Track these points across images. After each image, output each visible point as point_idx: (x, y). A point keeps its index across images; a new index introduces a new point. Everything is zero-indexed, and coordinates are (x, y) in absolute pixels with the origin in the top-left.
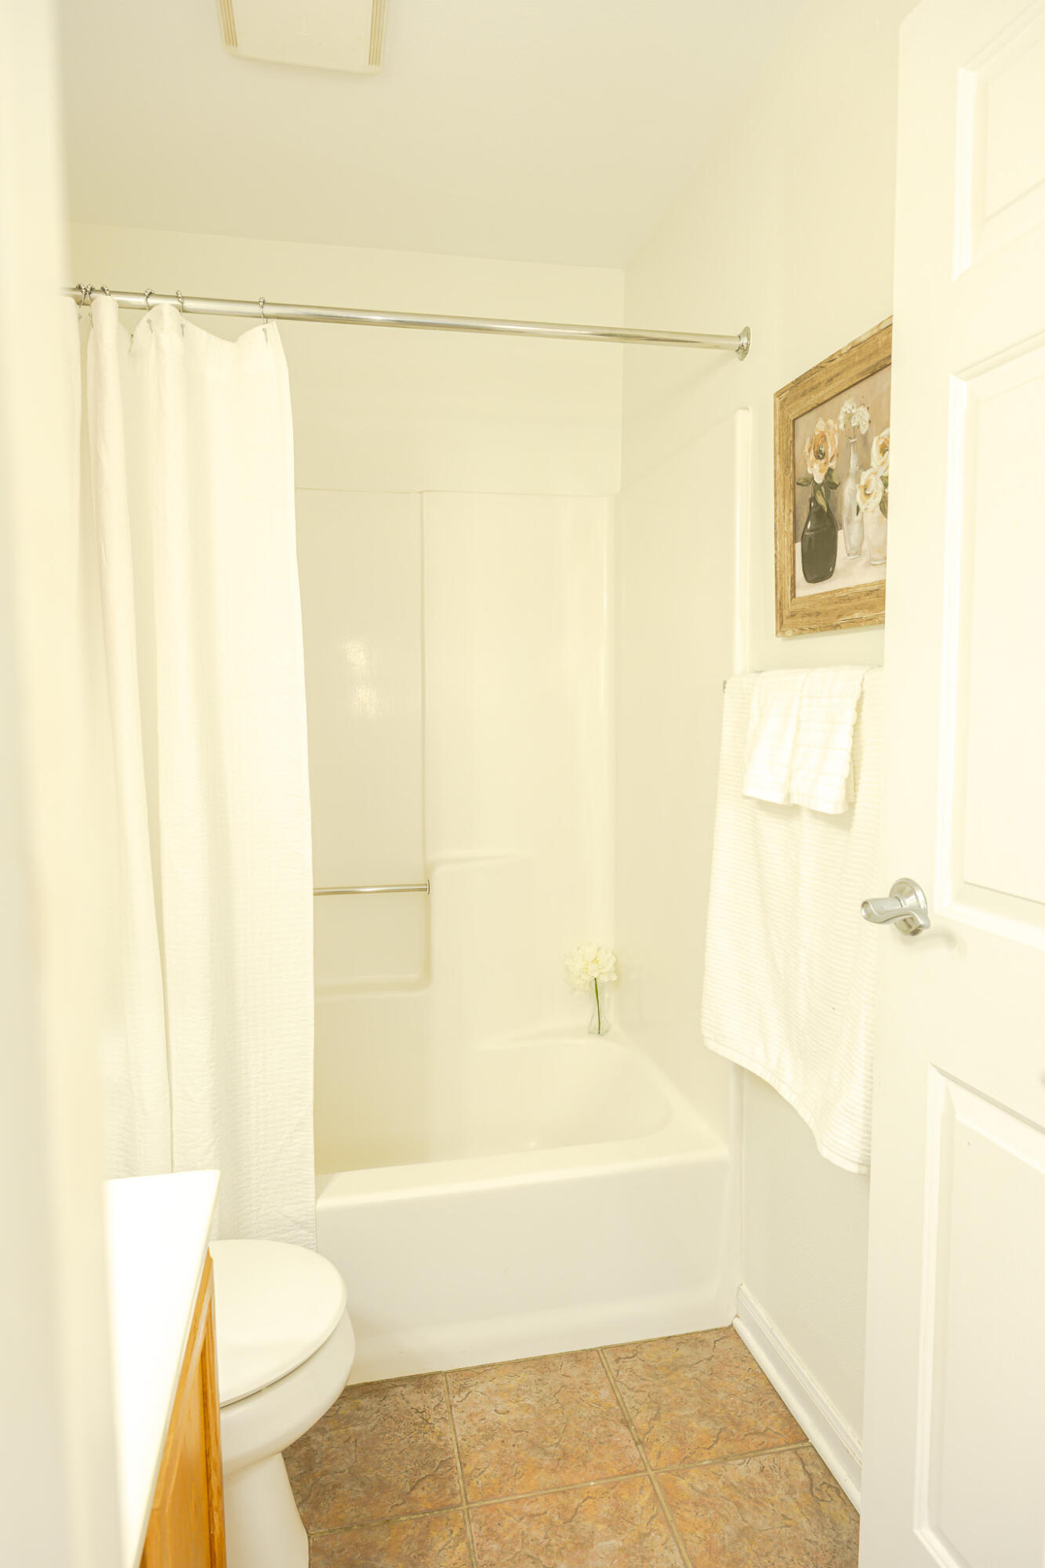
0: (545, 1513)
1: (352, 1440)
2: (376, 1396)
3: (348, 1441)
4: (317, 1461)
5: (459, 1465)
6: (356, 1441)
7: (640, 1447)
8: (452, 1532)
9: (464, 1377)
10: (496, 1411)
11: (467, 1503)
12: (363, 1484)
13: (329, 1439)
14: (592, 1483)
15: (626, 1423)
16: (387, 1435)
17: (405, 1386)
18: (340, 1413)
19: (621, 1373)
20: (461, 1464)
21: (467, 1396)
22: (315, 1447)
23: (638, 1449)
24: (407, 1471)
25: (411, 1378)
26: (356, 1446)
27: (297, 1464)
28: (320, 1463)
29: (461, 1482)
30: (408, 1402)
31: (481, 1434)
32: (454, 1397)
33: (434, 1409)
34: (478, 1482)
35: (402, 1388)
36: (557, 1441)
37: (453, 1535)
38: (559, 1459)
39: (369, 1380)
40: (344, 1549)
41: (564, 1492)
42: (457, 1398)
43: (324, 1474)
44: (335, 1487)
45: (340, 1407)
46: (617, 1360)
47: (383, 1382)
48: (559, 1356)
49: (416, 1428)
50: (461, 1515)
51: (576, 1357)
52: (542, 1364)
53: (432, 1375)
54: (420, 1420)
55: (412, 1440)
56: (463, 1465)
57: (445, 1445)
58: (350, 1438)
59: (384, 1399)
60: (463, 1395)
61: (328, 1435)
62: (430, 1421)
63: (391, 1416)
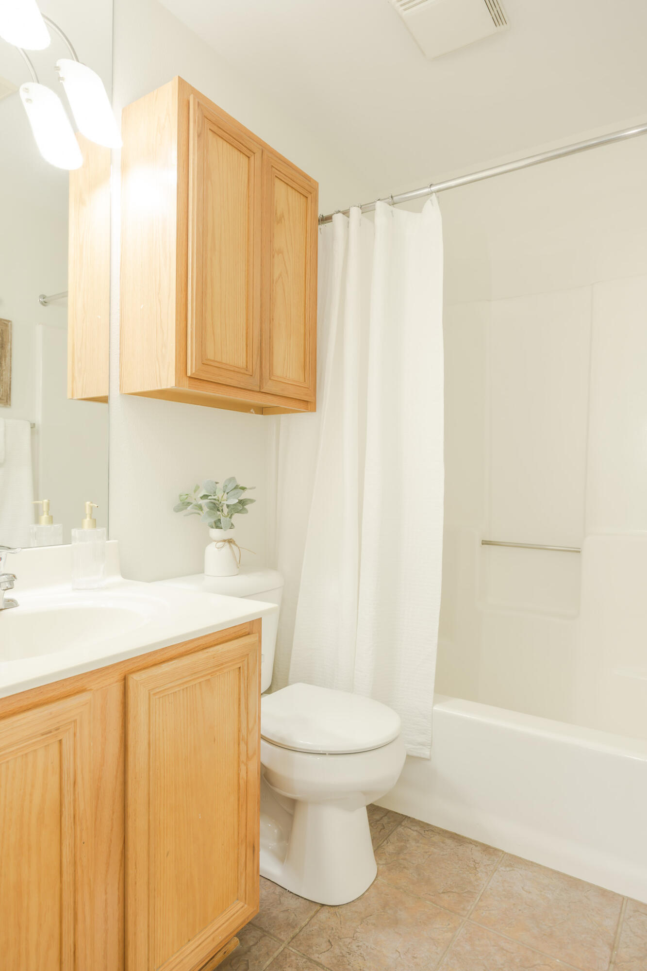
0: (512, 953)
1: (429, 853)
2: (457, 842)
3: (426, 852)
4: (405, 852)
5: (478, 899)
6: (430, 855)
7: (612, 966)
8: (449, 925)
9: (514, 861)
10: (523, 888)
11: (469, 918)
12: (419, 875)
13: (418, 847)
14: (558, 960)
15: (613, 947)
16: (449, 862)
17: (476, 846)
18: (432, 839)
19: (632, 919)
20: (479, 899)
21: (510, 870)
22: (408, 846)
23: (609, 966)
24: (446, 884)
25: (483, 845)
26: (429, 857)
27: (394, 848)
28: (406, 853)
29: (473, 907)
30: (472, 854)
31: (504, 893)
32: (501, 867)
33: (485, 865)
34: (482, 913)
35: (474, 846)
36: (551, 925)
37: (448, 927)
38: (544, 935)
39: (458, 833)
40: (388, 895)
41: (533, 952)
42: (503, 868)
43: (405, 859)
44: (405, 867)
45: (434, 837)
46: (635, 911)
47: (465, 838)
48: (591, 886)
49: (468, 868)
50: (461, 921)
51: (604, 893)
52: (574, 883)
53: (495, 850)
54: (473, 866)
55: (461, 872)
56: (481, 900)
57: (478, 885)
58: (428, 852)
59: (460, 845)
60: (508, 869)
61: (418, 844)
62: (478, 869)
63: (458, 856)
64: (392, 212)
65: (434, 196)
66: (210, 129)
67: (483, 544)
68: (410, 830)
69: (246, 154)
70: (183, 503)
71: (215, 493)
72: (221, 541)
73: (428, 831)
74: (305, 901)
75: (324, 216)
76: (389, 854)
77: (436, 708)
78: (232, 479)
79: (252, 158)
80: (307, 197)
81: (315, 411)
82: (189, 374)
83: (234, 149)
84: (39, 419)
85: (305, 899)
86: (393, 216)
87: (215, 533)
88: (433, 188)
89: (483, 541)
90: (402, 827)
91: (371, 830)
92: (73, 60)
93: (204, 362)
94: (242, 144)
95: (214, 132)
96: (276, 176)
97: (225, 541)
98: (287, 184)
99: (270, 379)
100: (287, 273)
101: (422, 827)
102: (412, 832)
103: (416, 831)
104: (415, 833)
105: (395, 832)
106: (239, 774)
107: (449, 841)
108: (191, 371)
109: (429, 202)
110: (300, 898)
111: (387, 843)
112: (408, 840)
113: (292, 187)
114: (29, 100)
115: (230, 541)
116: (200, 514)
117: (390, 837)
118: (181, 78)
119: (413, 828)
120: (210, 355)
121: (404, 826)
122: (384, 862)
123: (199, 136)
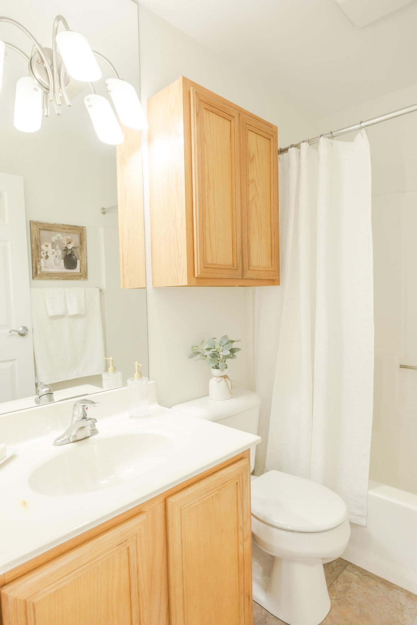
2: (387, 587)
3: (365, 593)
4: (350, 591)
6: (368, 596)
12: (361, 611)
13: (359, 588)
16: (382, 603)
17: (402, 592)
18: (369, 582)
22: (352, 586)
24: (381, 620)
27: (342, 587)
28: (350, 592)
30: (399, 598)
33: (409, 609)
35: (400, 592)
39: (388, 580)
43: (350, 597)
44: (350, 604)
45: (370, 581)
47: (393, 584)
49: (396, 609)
53: (416, 596)
54: (400, 608)
55: (391, 612)
58: (366, 593)
59: (390, 590)
61: (359, 586)
62: (404, 611)
63: (388, 598)
64: (331, 143)
65: (363, 131)
66: (204, 108)
67: (400, 367)
68: (352, 574)
69: (229, 119)
70: (194, 353)
71: (215, 346)
72: (219, 377)
73: (365, 575)
74: (282, 622)
75: (282, 148)
76: (339, 592)
77: (371, 492)
78: (226, 337)
79: (233, 121)
80: (270, 140)
81: (279, 285)
82: (196, 276)
83: (220, 117)
84: (104, 286)
85: (282, 621)
86: (332, 146)
87: (216, 372)
88: (362, 125)
89: (400, 365)
90: (347, 571)
91: (325, 571)
92: (116, 78)
93: (206, 266)
94: (225, 113)
95: (208, 110)
96: (249, 130)
97: (222, 377)
98: (256, 133)
99: (249, 269)
100: (258, 195)
101: (361, 572)
102: (354, 576)
103: (357, 575)
104: (356, 577)
105: (341, 574)
106: (238, 551)
107: (381, 586)
108: (198, 274)
109: (359, 135)
110: (279, 620)
111: (337, 583)
112: (351, 582)
113: (260, 135)
114: (90, 106)
115: (225, 377)
116: (205, 359)
117: (339, 578)
118: (184, 77)
119: (354, 572)
120: (209, 261)
121: (347, 570)
122: (335, 598)
123: (197, 115)
